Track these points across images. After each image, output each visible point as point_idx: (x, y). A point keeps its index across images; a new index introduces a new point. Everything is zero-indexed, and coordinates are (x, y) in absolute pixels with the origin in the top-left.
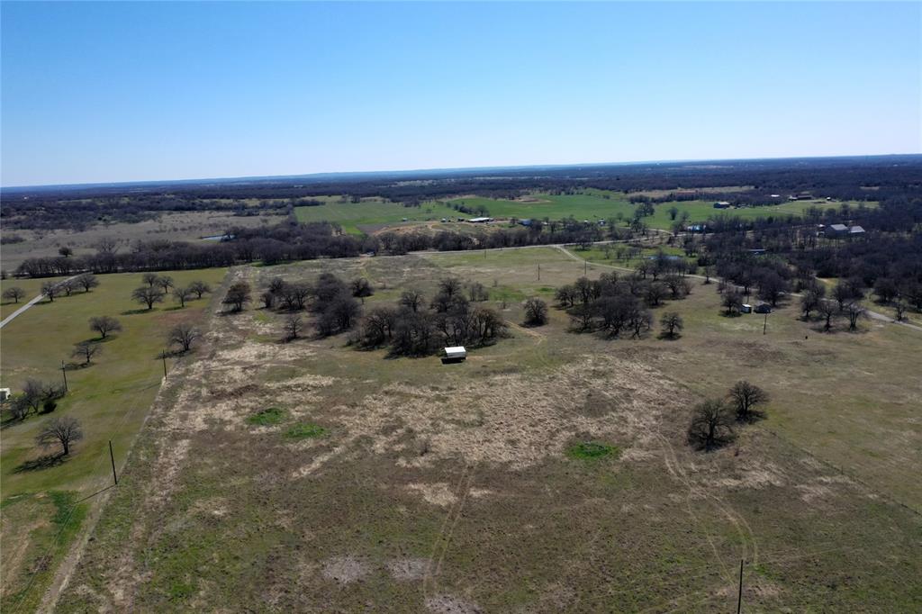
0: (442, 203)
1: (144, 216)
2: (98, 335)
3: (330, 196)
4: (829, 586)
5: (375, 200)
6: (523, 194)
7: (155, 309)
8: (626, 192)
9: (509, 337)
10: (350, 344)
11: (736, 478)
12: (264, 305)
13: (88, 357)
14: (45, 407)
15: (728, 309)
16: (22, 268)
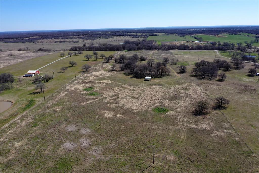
0: (191, 36)
1: (110, 37)
2: (71, 65)
3: (162, 33)
4: (191, 161)
5: (173, 35)
6: (220, 34)
7: (90, 60)
8: (256, 34)
9: (170, 76)
10: (125, 73)
11: (196, 125)
12: (115, 61)
13: (64, 70)
14: (46, 81)
15: (250, 74)
16: (71, 48)
